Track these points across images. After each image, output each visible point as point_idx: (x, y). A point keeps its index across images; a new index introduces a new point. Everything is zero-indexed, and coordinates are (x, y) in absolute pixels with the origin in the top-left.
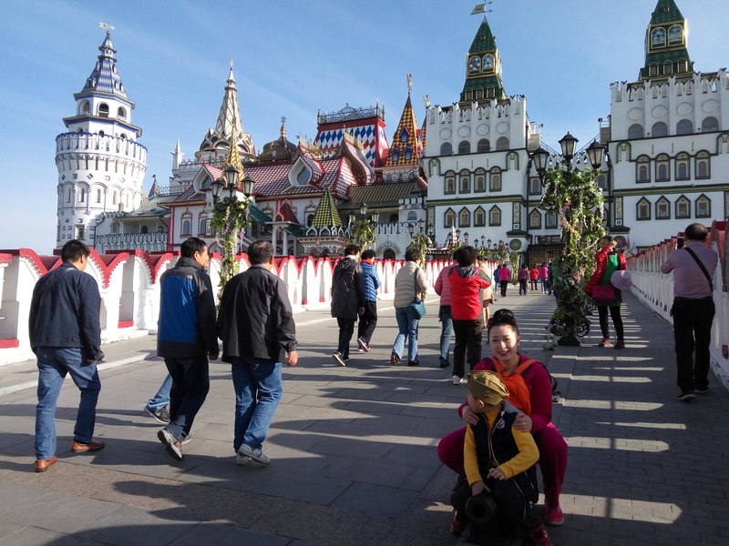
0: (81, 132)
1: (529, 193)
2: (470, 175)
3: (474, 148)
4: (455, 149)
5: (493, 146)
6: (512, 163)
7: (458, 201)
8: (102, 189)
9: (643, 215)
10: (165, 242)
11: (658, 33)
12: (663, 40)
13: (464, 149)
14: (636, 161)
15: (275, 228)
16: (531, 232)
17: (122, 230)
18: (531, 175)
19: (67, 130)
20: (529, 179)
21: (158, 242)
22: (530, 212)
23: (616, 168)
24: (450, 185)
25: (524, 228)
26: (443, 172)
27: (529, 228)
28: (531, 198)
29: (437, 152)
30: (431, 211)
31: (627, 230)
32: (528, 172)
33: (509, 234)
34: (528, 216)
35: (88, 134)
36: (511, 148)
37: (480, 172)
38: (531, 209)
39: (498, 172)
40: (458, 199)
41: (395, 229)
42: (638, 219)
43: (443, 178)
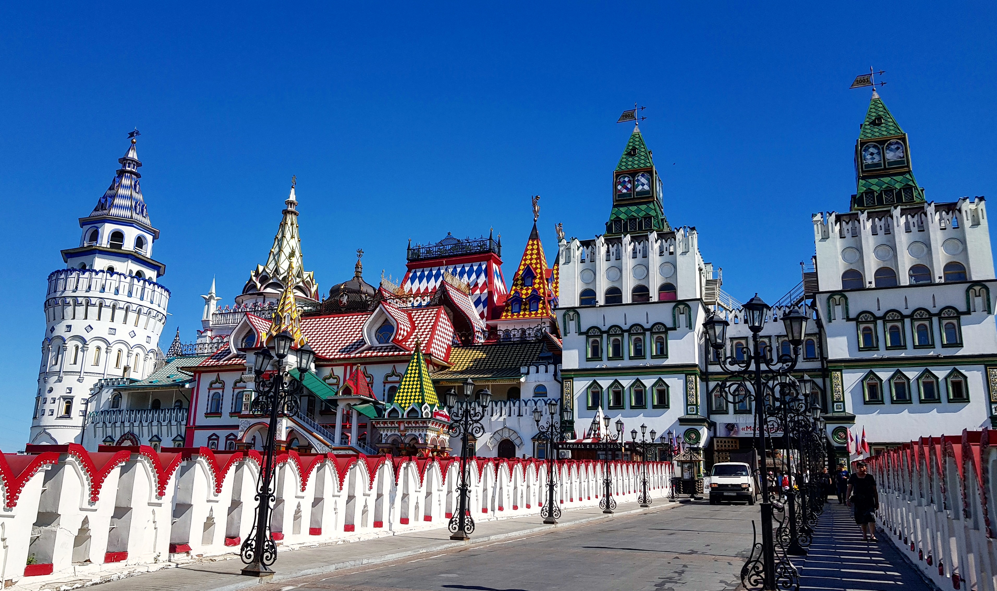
0: (83, 269)
1: (707, 363)
2: (622, 335)
4: (601, 298)
5: (654, 295)
6: (682, 319)
7: (606, 371)
8: (103, 346)
10: (184, 422)
12: (878, 159)
14: (856, 319)
15: (342, 405)
16: (715, 418)
17: (124, 404)
19: (65, 266)
21: (174, 423)
22: (710, 390)
23: (828, 328)
25: (703, 412)
26: (584, 329)
27: (710, 411)
28: (711, 369)
31: (851, 418)
33: (682, 421)
34: (709, 395)
35: (92, 270)
36: (680, 298)
37: (637, 330)
38: (712, 385)
39: (661, 330)
40: (606, 368)
41: (515, 409)
42: (865, 402)
43: (584, 337)
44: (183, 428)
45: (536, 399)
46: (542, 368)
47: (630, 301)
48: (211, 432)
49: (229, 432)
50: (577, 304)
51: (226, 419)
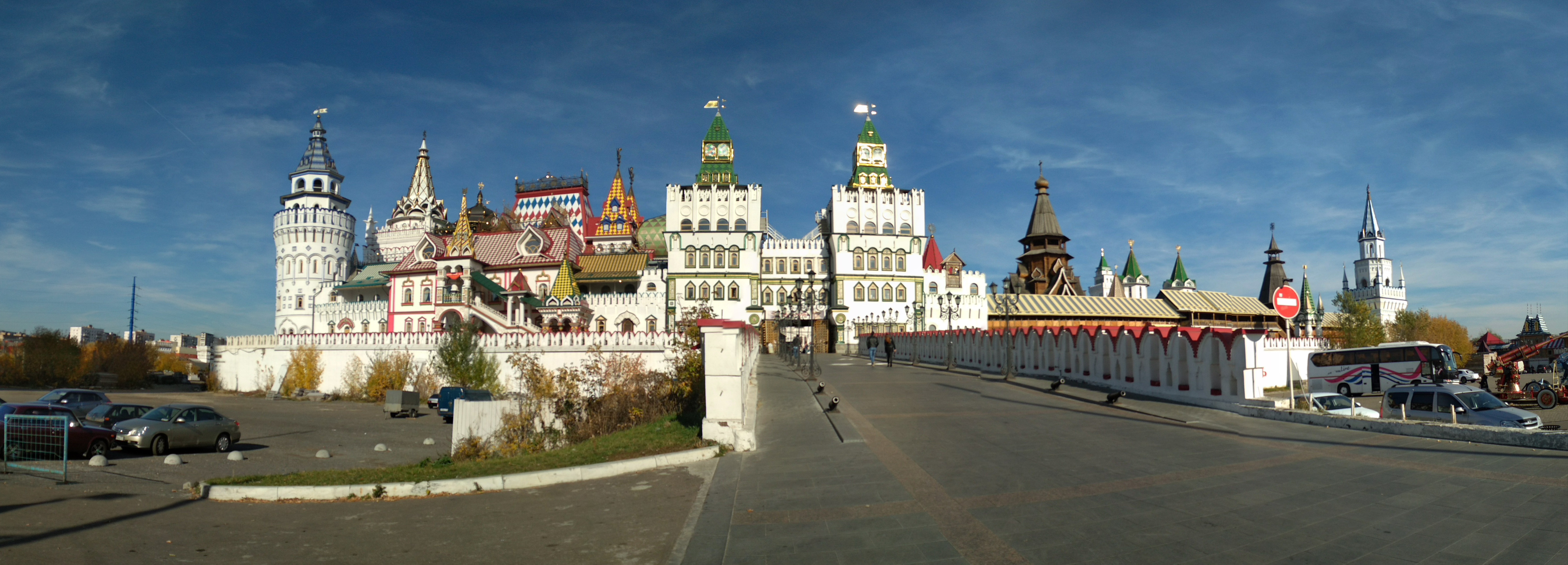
1: (762, 272)
2: (709, 251)
3: (714, 227)
4: (695, 226)
5: (732, 226)
6: (749, 243)
7: (698, 274)
8: (318, 259)
9: (859, 296)
10: (386, 310)
11: (865, 151)
12: (869, 157)
13: (704, 226)
14: (853, 251)
15: (511, 298)
16: (766, 308)
17: (340, 299)
18: (763, 256)
20: (761, 259)
21: (378, 310)
22: (763, 289)
23: (838, 255)
24: (691, 260)
25: (759, 305)
26: (684, 247)
27: (762, 303)
28: (765, 276)
29: (678, 228)
30: (671, 283)
31: (847, 309)
32: (760, 253)
33: (748, 308)
34: (762, 292)
36: (749, 230)
37: (720, 249)
38: (764, 286)
39: (736, 250)
41: (634, 298)
42: (855, 300)
43: (684, 252)
44: (386, 314)
45: (649, 292)
46: (653, 272)
47: (715, 229)
48: (406, 316)
49: (419, 316)
50: (679, 230)
51: (417, 307)
